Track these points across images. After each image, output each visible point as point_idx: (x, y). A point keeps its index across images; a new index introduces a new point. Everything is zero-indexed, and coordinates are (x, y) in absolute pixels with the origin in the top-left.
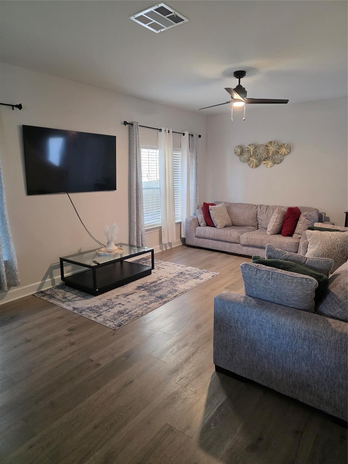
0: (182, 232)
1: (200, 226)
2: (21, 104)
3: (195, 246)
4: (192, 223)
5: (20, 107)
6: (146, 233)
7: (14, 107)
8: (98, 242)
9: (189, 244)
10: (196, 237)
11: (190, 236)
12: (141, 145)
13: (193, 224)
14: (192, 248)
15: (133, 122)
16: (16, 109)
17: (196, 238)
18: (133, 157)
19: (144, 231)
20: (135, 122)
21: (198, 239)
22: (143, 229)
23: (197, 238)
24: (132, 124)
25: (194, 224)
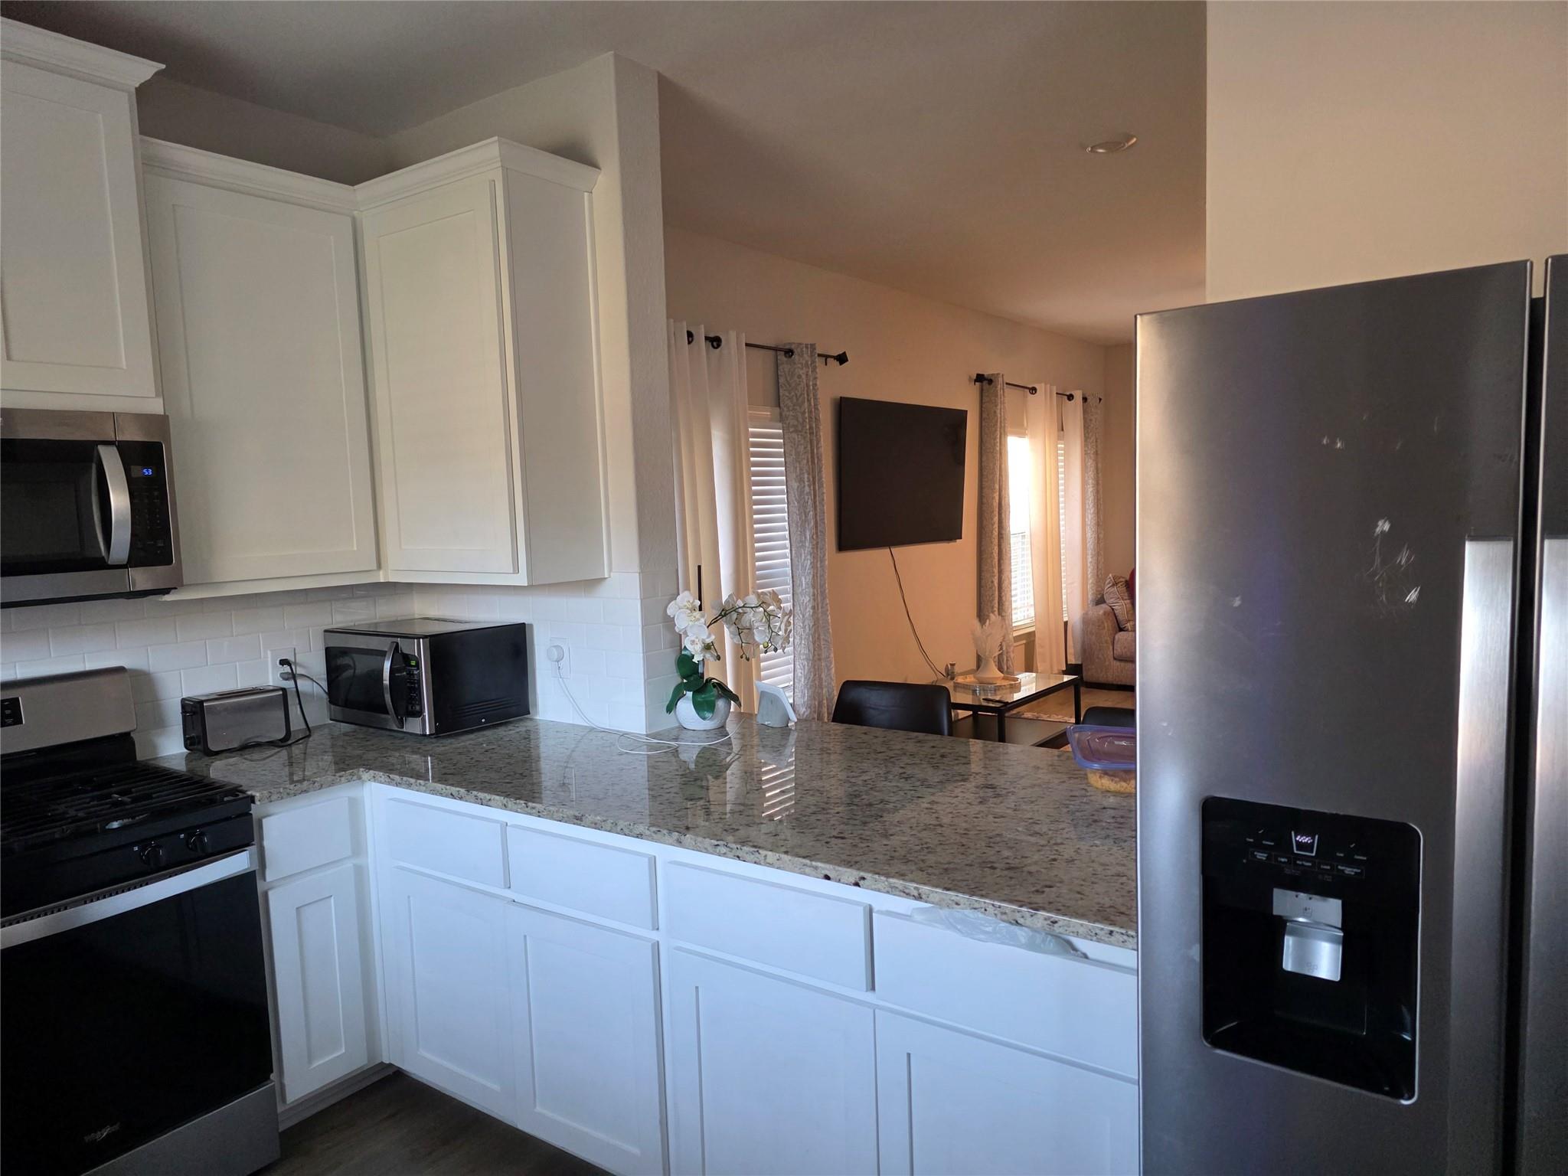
0: (1070, 650)
1: (1121, 630)
2: (845, 353)
3: (1115, 683)
4: (1103, 623)
5: (842, 359)
6: (1015, 644)
7: (829, 359)
8: (929, 665)
9: (1094, 680)
10: (1115, 659)
11: (1098, 658)
12: (1008, 429)
13: (1106, 625)
14: (1106, 691)
15: (992, 375)
16: (832, 362)
17: (1115, 662)
18: (994, 457)
19: (1013, 640)
20: (998, 374)
21: (1123, 664)
22: (1011, 636)
23: (1118, 663)
24: (990, 381)
25: (1108, 626)
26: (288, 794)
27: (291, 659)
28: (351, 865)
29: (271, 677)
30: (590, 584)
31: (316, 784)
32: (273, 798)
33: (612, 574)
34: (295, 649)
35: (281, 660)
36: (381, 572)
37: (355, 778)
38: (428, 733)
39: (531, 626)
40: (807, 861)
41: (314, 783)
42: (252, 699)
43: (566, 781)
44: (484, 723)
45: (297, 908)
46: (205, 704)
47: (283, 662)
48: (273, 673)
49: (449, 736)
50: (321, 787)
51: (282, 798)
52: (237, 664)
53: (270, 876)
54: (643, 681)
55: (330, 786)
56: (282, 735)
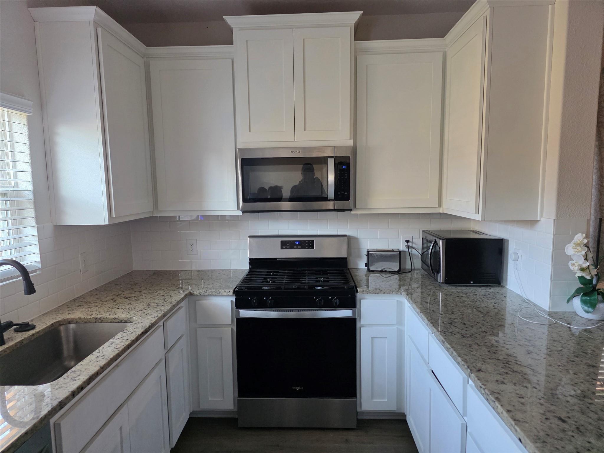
26: (370, 293)
27: (411, 240)
28: (396, 328)
29: (402, 247)
30: (532, 223)
31: (382, 292)
32: (364, 292)
33: (542, 219)
34: (412, 237)
35: (406, 240)
36: (441, 209)
37: (399, 293)
38: (441, 282)
39: (508, 241)
40: (513, 423)
41: (381, 291)
42: (387, 254)
43: (514, 322)
44: (472, 283)
45: (372, 338)
46: (370, 253)
47: (407, 241)
48: (403, 245)
49: (453, 286)
50: (384, 293)
51: (368, 294)
52: (389, 239)
53: (363, 322)
54: (550, 281)
55: (388, 294)
56: (397, 269)
